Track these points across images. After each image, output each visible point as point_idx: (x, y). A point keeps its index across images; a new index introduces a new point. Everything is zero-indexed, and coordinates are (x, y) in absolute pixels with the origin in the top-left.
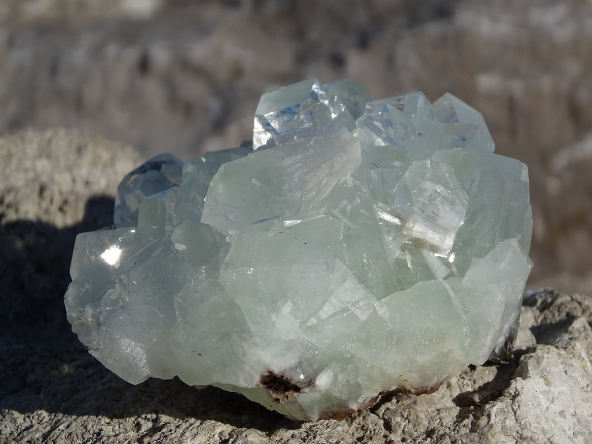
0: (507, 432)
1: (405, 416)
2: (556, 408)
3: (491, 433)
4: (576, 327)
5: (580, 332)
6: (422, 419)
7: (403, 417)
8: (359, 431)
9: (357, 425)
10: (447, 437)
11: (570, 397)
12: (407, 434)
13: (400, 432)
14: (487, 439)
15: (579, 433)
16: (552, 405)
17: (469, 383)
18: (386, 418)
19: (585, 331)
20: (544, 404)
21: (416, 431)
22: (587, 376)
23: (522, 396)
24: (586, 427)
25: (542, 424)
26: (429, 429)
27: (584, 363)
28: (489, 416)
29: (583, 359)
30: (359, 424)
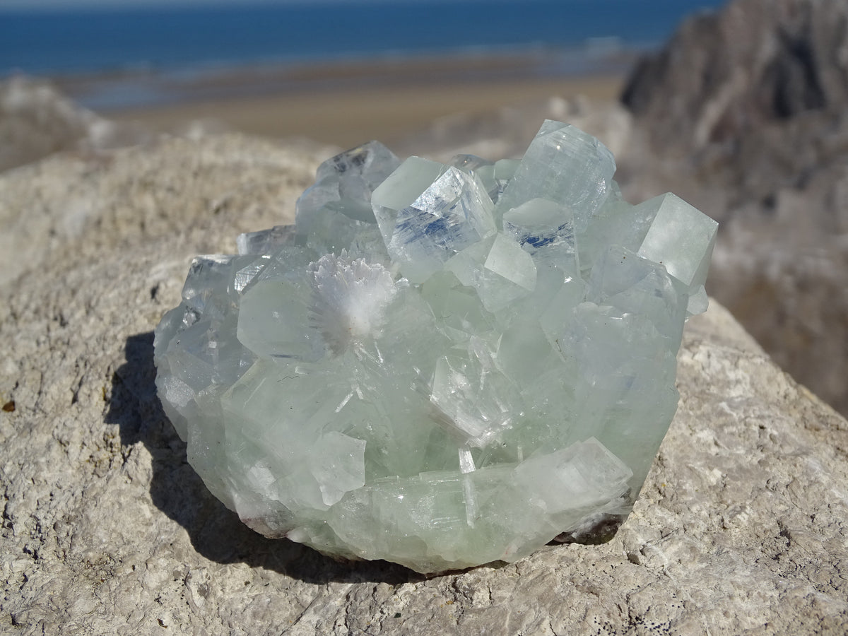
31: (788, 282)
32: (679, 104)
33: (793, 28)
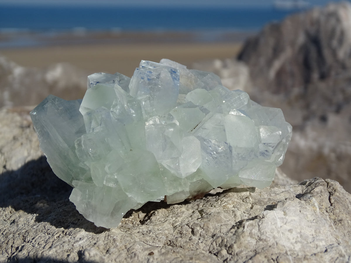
0: (252, 236)
1: (202, 227)
2: (288, 227)
3: (242, 236)
4: (316, 191)
5: (318, 193)
6: (210, 228)
7: (201, 227)
8: (178, 234)
9: (178, 231)
10: (220, 238)
11: (298, 223)
12: (202, 236)
13: (198, 235)
14: (240, 238)
15: (299, 242)
16: (285, 226)
17: (247, 215)
18: (192, 227)
19: (321, 193)
20: (279, 224)
21: (207, 235)
22: (315, 215)
23: (266, 218)
24: (305, 240)
25: (275, 233)
26: (214, 234)
27: (315, 209)
28: (244, 227)
29: (315, 206)
30: (179, 231)
31: (333, 156)
32: (262, 61)
33: (312, 31)
